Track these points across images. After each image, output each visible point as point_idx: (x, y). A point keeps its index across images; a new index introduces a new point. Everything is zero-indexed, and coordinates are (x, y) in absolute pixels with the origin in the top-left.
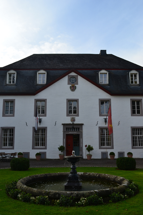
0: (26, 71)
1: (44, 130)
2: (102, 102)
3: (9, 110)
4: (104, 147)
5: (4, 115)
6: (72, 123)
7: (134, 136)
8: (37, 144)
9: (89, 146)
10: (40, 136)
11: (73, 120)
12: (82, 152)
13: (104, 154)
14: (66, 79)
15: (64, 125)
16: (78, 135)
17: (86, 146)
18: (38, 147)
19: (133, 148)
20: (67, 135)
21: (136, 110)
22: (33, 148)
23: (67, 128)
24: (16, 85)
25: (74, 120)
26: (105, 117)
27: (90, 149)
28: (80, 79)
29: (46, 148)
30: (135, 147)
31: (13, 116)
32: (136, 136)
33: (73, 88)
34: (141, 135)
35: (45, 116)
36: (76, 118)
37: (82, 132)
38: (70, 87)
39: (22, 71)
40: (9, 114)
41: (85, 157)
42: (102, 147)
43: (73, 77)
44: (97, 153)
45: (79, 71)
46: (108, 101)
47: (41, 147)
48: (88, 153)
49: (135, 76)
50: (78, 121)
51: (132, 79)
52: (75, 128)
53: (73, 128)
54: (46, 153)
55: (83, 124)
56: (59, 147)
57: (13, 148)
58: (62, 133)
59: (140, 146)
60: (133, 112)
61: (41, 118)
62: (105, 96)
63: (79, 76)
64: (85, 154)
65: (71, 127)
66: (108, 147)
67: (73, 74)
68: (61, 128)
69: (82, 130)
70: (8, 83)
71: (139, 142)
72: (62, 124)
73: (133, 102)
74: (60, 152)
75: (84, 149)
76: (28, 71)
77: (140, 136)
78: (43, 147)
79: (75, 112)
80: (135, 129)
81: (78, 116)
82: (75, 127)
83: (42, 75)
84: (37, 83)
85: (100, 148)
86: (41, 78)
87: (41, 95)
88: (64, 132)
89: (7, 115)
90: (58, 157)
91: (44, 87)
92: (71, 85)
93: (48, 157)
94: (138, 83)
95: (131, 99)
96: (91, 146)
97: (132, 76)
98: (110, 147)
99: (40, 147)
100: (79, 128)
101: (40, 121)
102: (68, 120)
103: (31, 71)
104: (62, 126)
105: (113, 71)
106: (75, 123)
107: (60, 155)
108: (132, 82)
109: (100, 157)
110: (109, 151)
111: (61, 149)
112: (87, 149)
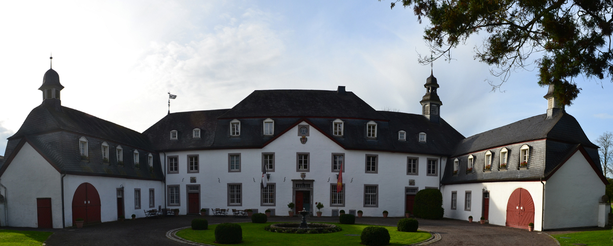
0: (251, 119)
1: (272, 186)
2: (335, 156)
3: (235, 165)
4: (335, 204)
5: (229, 171)
6: (302, 179)
7: (367, 194)
8: (266, 201)
9: (320, 203)
10: (268, 192)
11: (303, 176)
12: (313, 210)
13: (334, 211)
14: (295, 130)
15: (293, 181)
16: (309, 191)
17: (316, 203)
18: (266, 204)
19: (364, 207)
20: (297, 191)
21: (371, 166)
22: (262, 205)
23: (297, 185)
24: (240, 136)
25: (305, 176)
26: (338, 173)
27: (320, 206)
28: (312, 130)
29: (275, 205)
30: (367, 205)
31: (240, 171)
32: (369, 194)
33: (304, 140)
34: (375, 194)
35: (274, 171)
36: (307, 174)
37: (312, 189)
38: (301, 139)
39: (246, 119)
40: (235, 170)
41: (315, 214)
42: (333, 204)
43: (304, 127)
44: (328, 211)
45: (311, 119)
46: (342, 155)
47: (270, 204)
48: (318, 210)
49: (374, 127)
50: (308, 177)
51: (370, 131)
52: (305, 185)
53: (304, 185)
54: (275, 209)
55: (314, 181)
56: (288, 204)
57: (241, 205)
58: (292, 189)
59: (373, 205)
60: (368, 169)
61: (269, 173)
62: (338, 149)
63: (310, 126)
64: (315, 211)
65: (301, 183)
66: (339, 204)
67: (304, 123)
68: (291, 184)
69: (313, 186)
70: (231, 134)
71: (372, 200)
72: (292, 180)
73: (368, 158)
74: (290, 209)
75: (315, 206)
76: (253, 119)
77: (373, 194)
78: (272, 204)
79: (305, 167)
80: (368, 187)
81: (308, 171)
82: (305, 183)
83: (269, 124)
84: (264, 134)
85: (331, 206)
86: (268, 127)
87: (269, 149)
88: (293, 188)
89: (233, 170)
90: (288, 214)
91: (271, 139)
92: (301, 137)
93: (277, 213)
94: (376, 136)
95: (366, 154)
96: (322, 203)
97: (370, 127)
98: (341, 204)
99: (268, 204)
100: (309, 185)
101: (268, 177)
102: (298, 176)
103: (257, 119)
104: (292, 182)
105: (349, 120)
106: (305, 179)
107: (290, 212)
108: (369, 135)
109: (330, 215)
110: (340, 209)
111: (291, 206)
112: (317, 206)
